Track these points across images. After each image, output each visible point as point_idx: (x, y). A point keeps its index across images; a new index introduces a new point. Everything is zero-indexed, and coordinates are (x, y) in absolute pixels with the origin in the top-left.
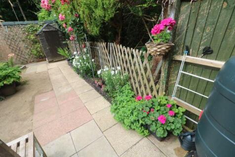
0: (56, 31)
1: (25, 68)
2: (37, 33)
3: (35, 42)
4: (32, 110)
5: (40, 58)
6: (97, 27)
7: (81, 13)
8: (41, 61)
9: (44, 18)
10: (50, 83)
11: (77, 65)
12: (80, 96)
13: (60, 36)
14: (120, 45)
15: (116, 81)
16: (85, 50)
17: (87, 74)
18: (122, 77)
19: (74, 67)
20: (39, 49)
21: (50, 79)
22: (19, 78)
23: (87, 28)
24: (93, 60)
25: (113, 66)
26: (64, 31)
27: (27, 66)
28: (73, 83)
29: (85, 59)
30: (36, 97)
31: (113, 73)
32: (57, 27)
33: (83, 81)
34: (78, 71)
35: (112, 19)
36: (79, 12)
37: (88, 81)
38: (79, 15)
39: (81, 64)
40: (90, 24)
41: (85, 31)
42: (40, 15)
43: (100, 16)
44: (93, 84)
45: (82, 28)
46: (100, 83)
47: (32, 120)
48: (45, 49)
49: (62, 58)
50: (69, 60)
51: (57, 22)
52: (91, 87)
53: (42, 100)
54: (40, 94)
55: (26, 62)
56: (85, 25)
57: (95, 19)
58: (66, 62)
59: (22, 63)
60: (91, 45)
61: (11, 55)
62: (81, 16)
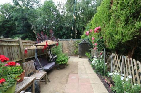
0: (87, 44)
1: (69, 58)
2: (79, 44)
3: (77, 47)
4: (67, 80)
5: (76, 55)
6: (114, 45)
7: (104, 37)
8: (76, 56)
9: (83, 38)
10: (78, 69)
11: (94, 64)
12: (92, 85)
13: (88, 46)
14: (133, 59)
15: (125, 86)
16: (102, 56)
17: (99, 71)
18: (133, 86)
19: (92, 64)
20: (77, 51)
21: (78, 67)
22: (67, 63)
23: (106, 44)
24: (106, 64)
25: (123, 73)
26: (91, 44)
27: (70, 57)
28: (89, 73)
29: (100, 61)
30: (70, 74)
31: (122, 78)
32: (88, 42)
33: (95, 75)
34: (94, 67)
35: (128, 41)
36: (103, 36)
37: (100, 77)
38: (103, 38)
39: (97, 64)
40: (109, 42)
41: (104, 46)
42: (82, 36)
43: (118, 39)
44: (103, 80)
45: (103, 44)
46: (109, 82)
47: (65, 86)
48: (80, 51)
49: (86, 57)
50: (90, 59)
51: (88, 40)
52: (100, 82)
53: (72, 77)
54: (72, 73)
55: (70, 55)
56: (105, 43)
57: (113, 40)
58: (88, 59)
59: (69, 56)
60: (106, 54)
61: (67, 51)
62: (104, 38)
